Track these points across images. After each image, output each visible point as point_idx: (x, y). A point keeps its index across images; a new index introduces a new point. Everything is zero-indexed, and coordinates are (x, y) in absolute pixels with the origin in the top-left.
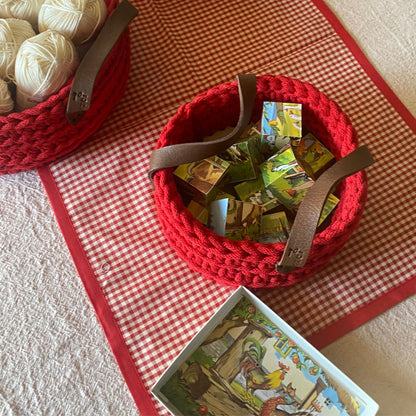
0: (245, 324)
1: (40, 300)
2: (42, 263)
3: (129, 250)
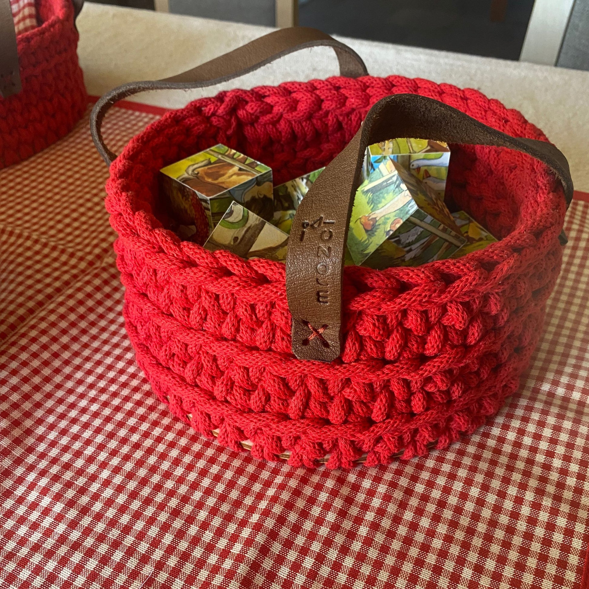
3: (127, 550)
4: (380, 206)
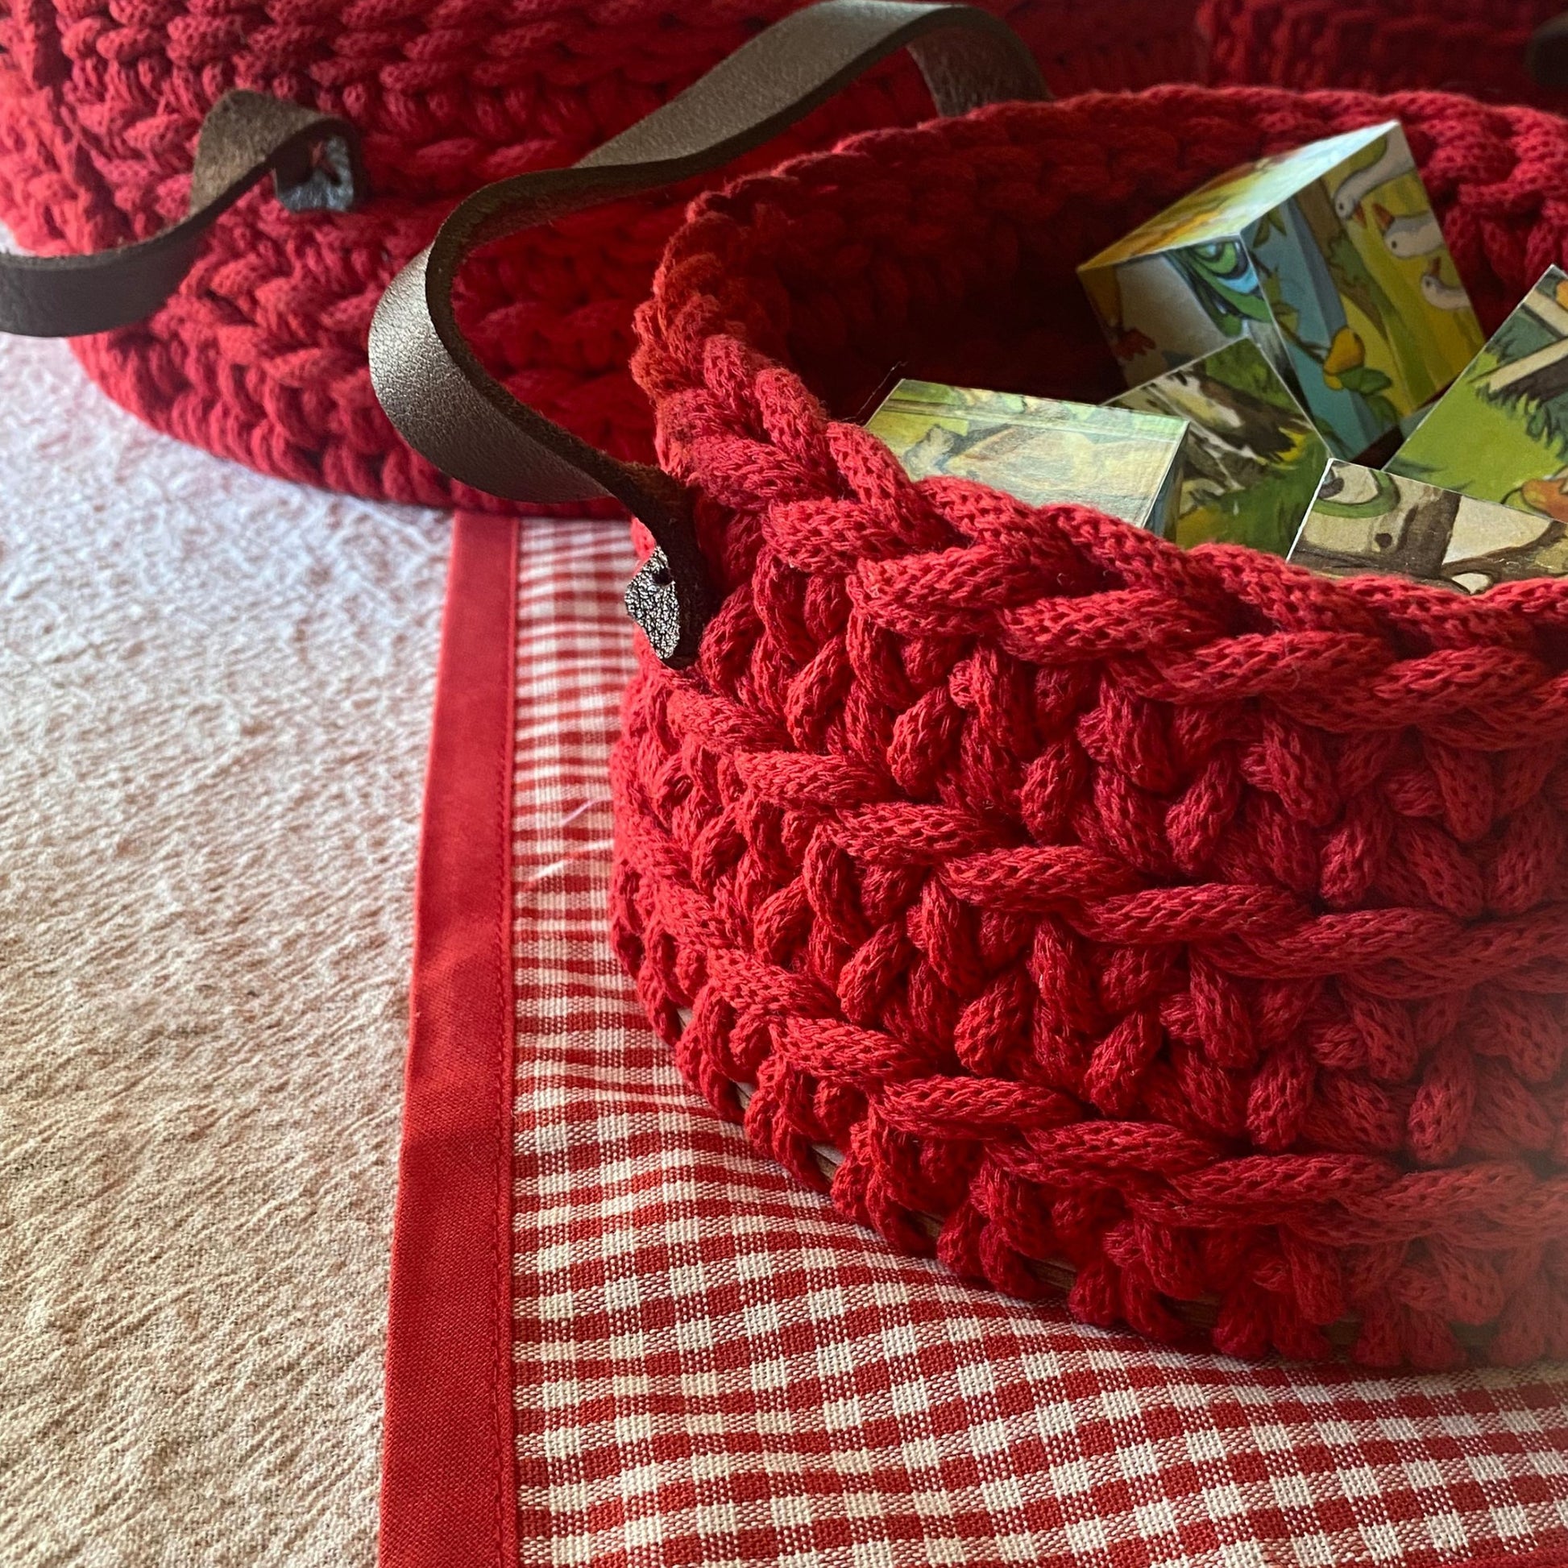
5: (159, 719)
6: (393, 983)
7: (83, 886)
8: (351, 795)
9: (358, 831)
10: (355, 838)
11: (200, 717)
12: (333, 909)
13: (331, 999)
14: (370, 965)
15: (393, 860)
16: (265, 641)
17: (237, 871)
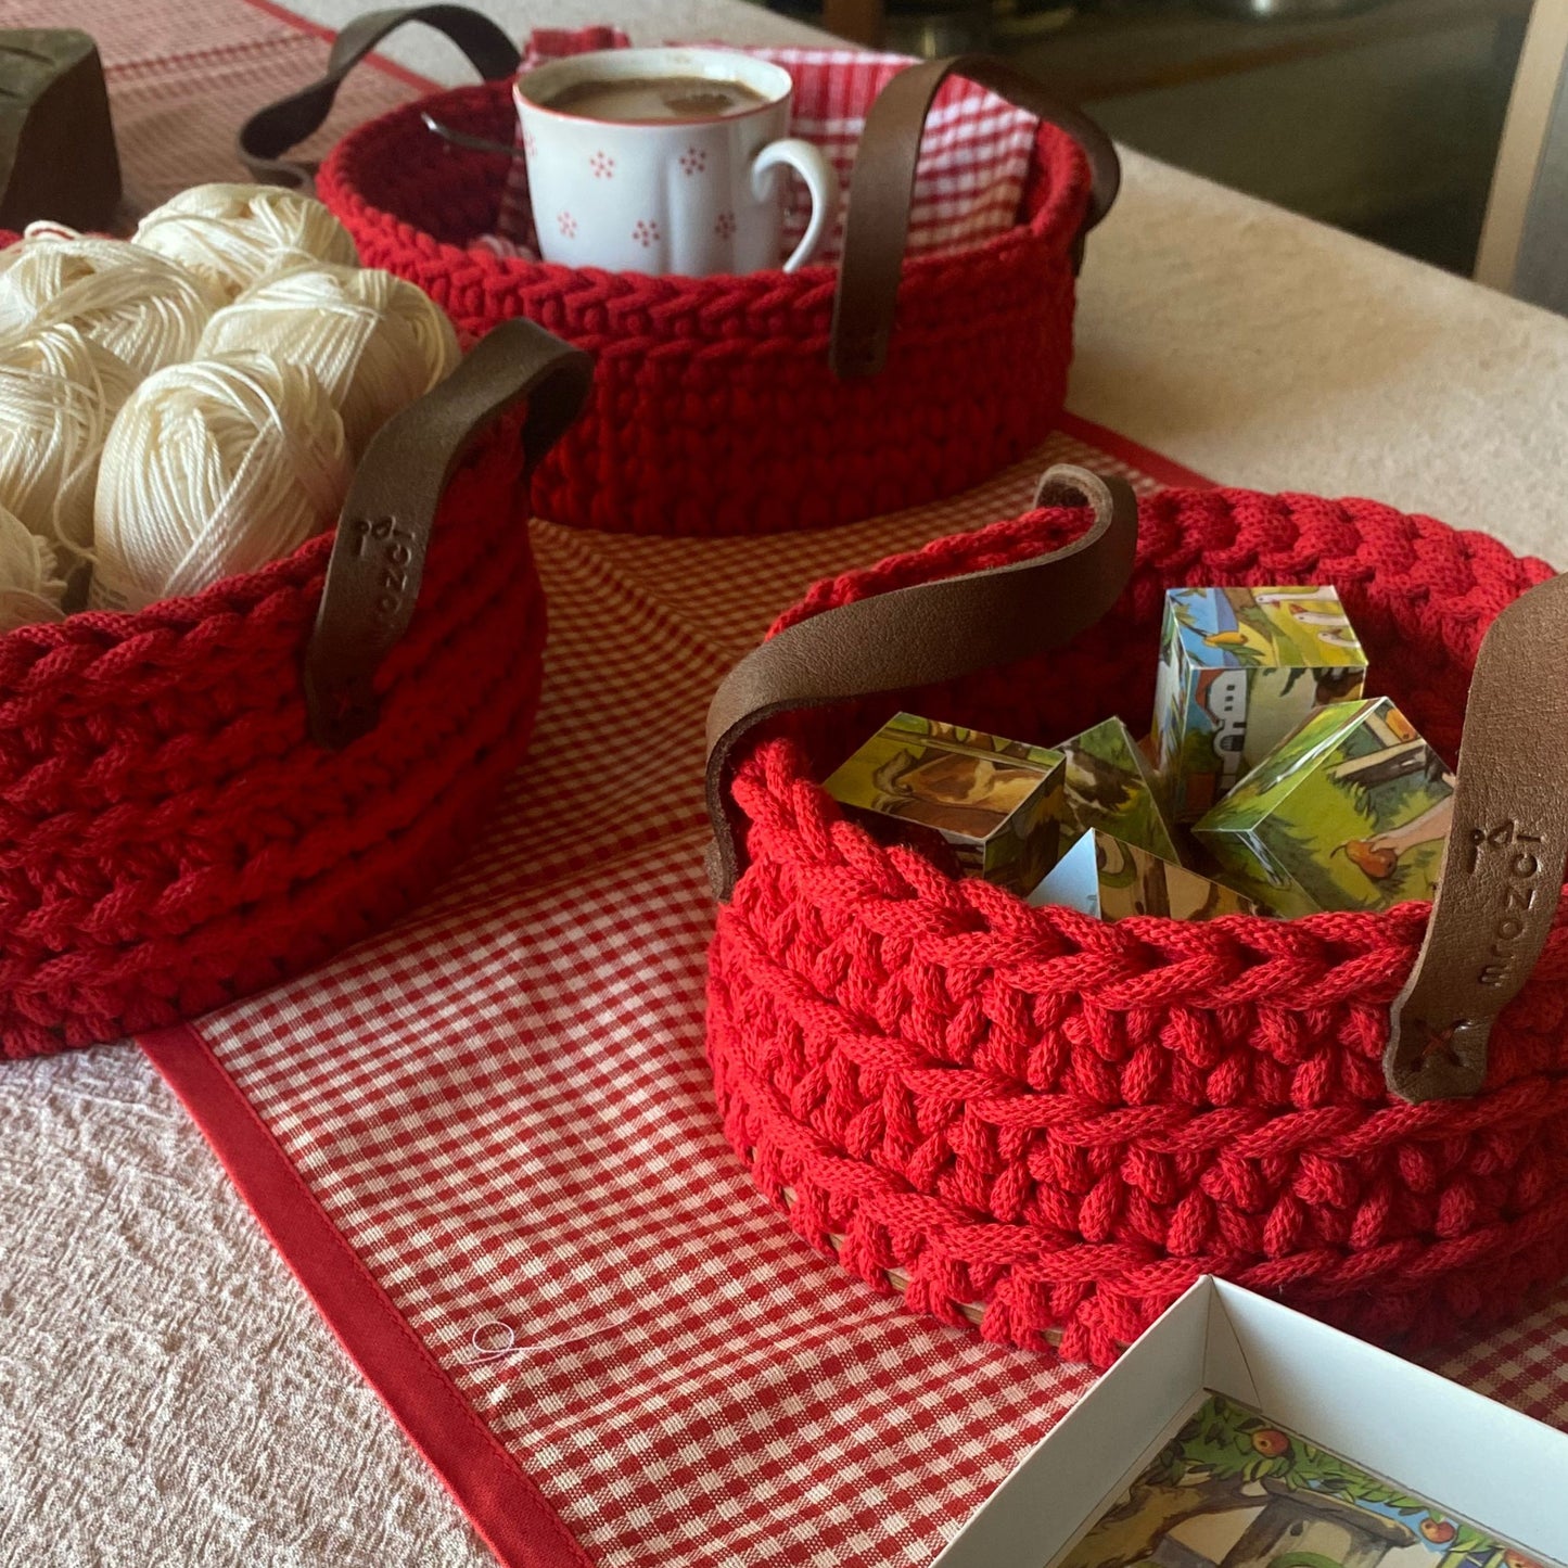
0: (1252, 1501)
1: (162, 1486)
2: (172, 1346)
3: (605, 1271)
4: (1397, 820)
5: (86, 1360)
6: (456, 1525)
7: (157, 1530)
8: (298, 1378)
9: (329, 1409)
10: (331, 1414)
11: (117, 1347)
12: (363, 1480)
13: (421, 1553)
14: (427, 1517)
15: (374, 1424)
16: (110, 1258)
17: (264, 1474)
